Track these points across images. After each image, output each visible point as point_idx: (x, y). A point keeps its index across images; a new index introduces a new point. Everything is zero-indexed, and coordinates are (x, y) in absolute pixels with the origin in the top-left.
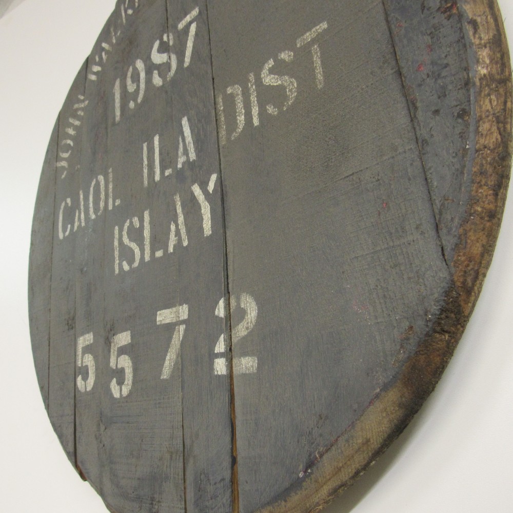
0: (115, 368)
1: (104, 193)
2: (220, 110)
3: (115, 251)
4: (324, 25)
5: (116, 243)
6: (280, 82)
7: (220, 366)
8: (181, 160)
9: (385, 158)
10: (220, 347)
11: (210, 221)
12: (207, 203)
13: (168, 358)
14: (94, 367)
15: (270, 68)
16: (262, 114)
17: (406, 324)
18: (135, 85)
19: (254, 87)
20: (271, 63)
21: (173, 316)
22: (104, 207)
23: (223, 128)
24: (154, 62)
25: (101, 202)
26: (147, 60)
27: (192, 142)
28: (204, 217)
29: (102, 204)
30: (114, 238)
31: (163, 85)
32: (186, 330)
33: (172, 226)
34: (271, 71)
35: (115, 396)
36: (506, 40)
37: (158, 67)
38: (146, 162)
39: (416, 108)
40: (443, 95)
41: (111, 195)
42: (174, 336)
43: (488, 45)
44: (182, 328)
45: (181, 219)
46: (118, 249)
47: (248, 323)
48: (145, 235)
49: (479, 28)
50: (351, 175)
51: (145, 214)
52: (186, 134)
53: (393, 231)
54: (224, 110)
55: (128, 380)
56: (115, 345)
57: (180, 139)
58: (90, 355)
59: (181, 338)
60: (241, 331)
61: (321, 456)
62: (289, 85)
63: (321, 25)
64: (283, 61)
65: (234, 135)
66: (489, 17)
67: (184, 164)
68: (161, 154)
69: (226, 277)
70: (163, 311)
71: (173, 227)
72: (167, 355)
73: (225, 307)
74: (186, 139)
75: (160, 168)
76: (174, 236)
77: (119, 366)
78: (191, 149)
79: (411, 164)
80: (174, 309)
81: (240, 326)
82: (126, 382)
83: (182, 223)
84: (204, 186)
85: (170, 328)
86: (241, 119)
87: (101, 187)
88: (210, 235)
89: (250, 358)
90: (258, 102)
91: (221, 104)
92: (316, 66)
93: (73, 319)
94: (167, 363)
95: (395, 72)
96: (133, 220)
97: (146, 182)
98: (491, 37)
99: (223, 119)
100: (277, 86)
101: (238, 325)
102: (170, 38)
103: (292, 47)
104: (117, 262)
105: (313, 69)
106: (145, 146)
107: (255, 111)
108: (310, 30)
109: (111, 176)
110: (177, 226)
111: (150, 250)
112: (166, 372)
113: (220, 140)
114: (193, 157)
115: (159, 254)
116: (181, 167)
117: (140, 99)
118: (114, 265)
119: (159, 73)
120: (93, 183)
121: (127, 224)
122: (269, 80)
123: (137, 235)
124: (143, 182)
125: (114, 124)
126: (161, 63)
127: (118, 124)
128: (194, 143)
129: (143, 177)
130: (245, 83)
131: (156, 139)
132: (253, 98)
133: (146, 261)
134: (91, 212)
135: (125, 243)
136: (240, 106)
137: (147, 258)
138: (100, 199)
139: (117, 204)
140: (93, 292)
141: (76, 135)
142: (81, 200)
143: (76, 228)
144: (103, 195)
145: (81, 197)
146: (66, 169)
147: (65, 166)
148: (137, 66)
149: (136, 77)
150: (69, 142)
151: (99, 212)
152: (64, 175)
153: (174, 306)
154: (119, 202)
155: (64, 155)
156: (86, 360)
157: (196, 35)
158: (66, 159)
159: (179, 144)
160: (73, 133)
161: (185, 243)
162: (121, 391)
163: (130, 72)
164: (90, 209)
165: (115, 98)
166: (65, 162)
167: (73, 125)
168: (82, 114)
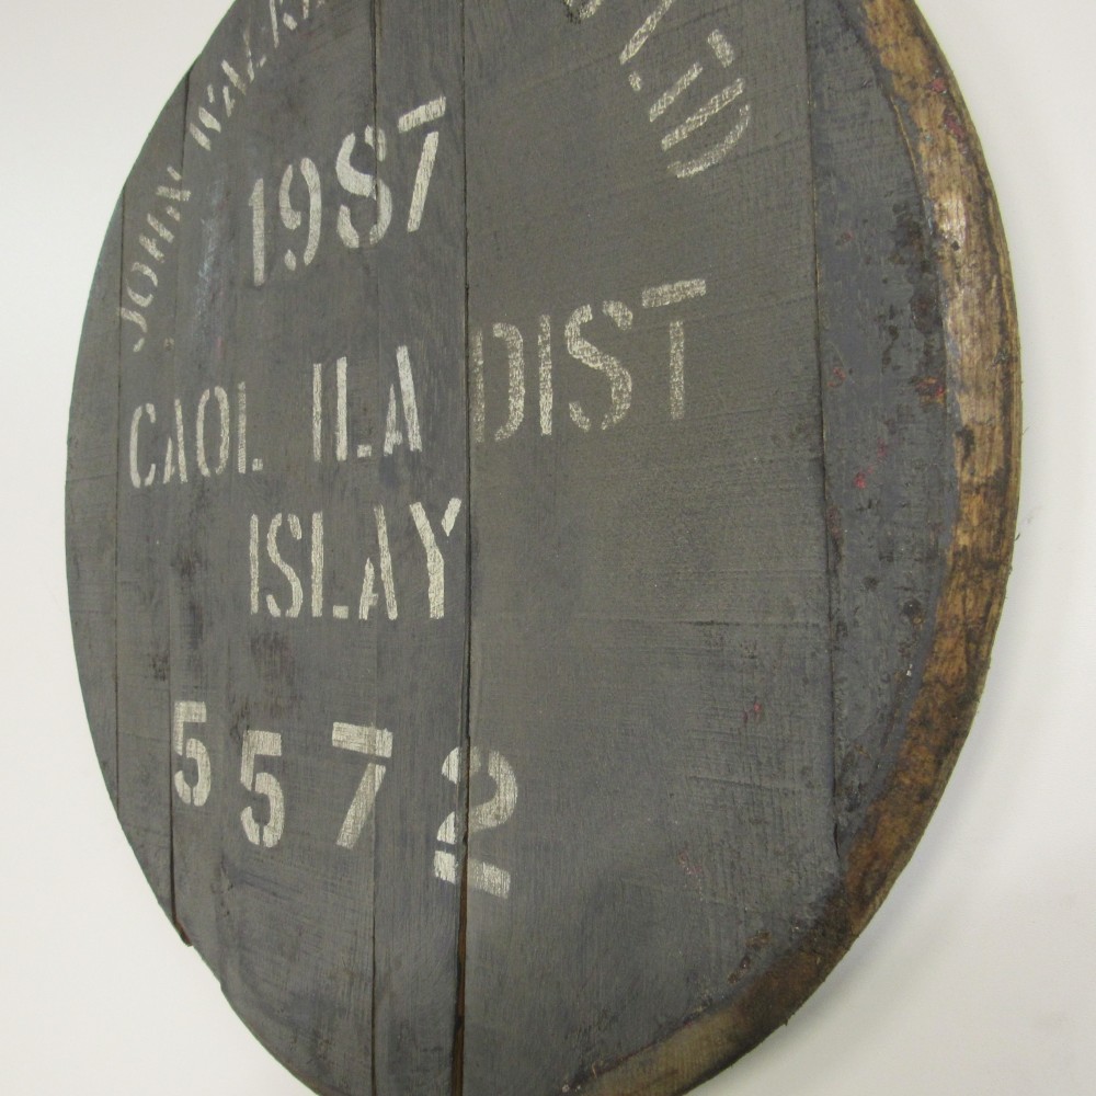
0: (249, 788)
1: (227, 431)
2: (476, 365)
3: (252, 566)
4: (699, 287)
5: (254, 550)
6: (599, 365)
7: (445, 865)
8: (392, 440)
9: (771, 620)
10: (447, 832)
11: (442, 591)
12: (438, 553)
13: (351, 812)
14: (209, 768)
15: (583, 324)
16: (559, 414)
17: (758, 924)
18: (298, 215)
19: (548, 349)
20: (585, 314)
21: (362, 741)
22: (227, 462)
23: (480, 406)
24: (342, 184)
25: (222, 447)
26: (327, 169)
27: (416, 410)
28: (431, 578)
29: (224, 454)
30: (249, 536)
31: (361, 249)
32: (386, 778)
33: (367, 567)
34: (586, 332)
35: (250, 839)
36: (1018, 482)
37: (353, 200)
38: (318, 409)
39: (839, 557)
40: (888, 557)
41: (243, 441)
42: (364, 779)
43: (982, 490)
44: (380, 770)
46: (257, 563)
47: (499, 808)
48: (313, 561)
49: (974, 449)
50: (707, 623)
51: (314, 519)
52: (403, 386)
53: (764, 760)
54: (485, 369)
55: (276, 823)
56: (250, 749)
57: (392, 389)
58: (200, 744)
59: (377, 789)
60: (486, 816)
61: (600, 1072)
62: (617, 380)
63: (694, 282)
64: (610, 321)
65: (501, 434)
66: (997, 429)
67: (396, 447)
68: (349, 404)
69: (466, 708)
70: (345, 725)
71: (369, 570)
72: (349, 807)
73: (460, 766)
74: (404, 396)
75: (348, 435)
76: (371, 588)
77: (258, 789)
78: (412, 423)
79: (813, 655)
80: (366, 730)
81: (485, 808)
82: (271, 823)
83: (388, 571)
84: (435, 515)
85: (357, 762)
86: (518, 404)
87: (222, 415)
88: (442, 620)
89: (498, 872)
90: (553, 386)
91: (480, 352)
92: (673, 367)
93: (166, 660)
94: (349, 821)
95: (816, 459)
96: (290, 520)
97: (317, 452)
98: (992, 474)
99: (480, 386)
100: (593, 369)
101: (482, 803)
102: (380, 141)
103: (632, 302)
104: (255, 589)
105: (668, 372)
106: (317, 368)
107: (546, 402)
108: (672, 281)
109: (243, 398)
110: (378, 571)
111: (323, 595)
112: (348, 834)
113: (473, 429)
114: (416, 442)
115: (340, 612)
116: (391, 452)
117: (309, 256)
118: (250, 592)
119: (353, 217)
120: (204, 397)
121: (276, 522)
122: (580, 349)
123: (297, 553)
124: (310, 449)
125: (250, 283)
126: (357, 193)
127: (260, 288)
128: (418, 413)
129: (311, 436)
130: (530, 335)
131: (342, 366)
132: (545, 371)
133: (314, 615)
134: (201, 458)
135: (273, 560)
136: (517, 375)
137: (317, 610)
138: (220, 441)
139: (255, 468)
140: (204, 626)
141: (163, 261)
142: (178, 420)
143: (169, 477)
144: (225, 434)
145: (179, 414)
146: (142, 334)
147: (139, 326)
148: (304, 173)
149: (300, 198)
150: (147, 271)
151: (218, 467)
152: (139, 345)
153: (367, 725)
154: (261, 467)
155: (136, 297)
156: (192, 749)
157: (437, 164)
158: (142, 311)
159: (389, 400)
160: (157, 254)
161: (392, 614)
162: (261, 834)
163: (287, 176)
164: (198, 452)
165: (252, 223)
166: (141, 317)
167: (157, 235)
168: (177, 217)
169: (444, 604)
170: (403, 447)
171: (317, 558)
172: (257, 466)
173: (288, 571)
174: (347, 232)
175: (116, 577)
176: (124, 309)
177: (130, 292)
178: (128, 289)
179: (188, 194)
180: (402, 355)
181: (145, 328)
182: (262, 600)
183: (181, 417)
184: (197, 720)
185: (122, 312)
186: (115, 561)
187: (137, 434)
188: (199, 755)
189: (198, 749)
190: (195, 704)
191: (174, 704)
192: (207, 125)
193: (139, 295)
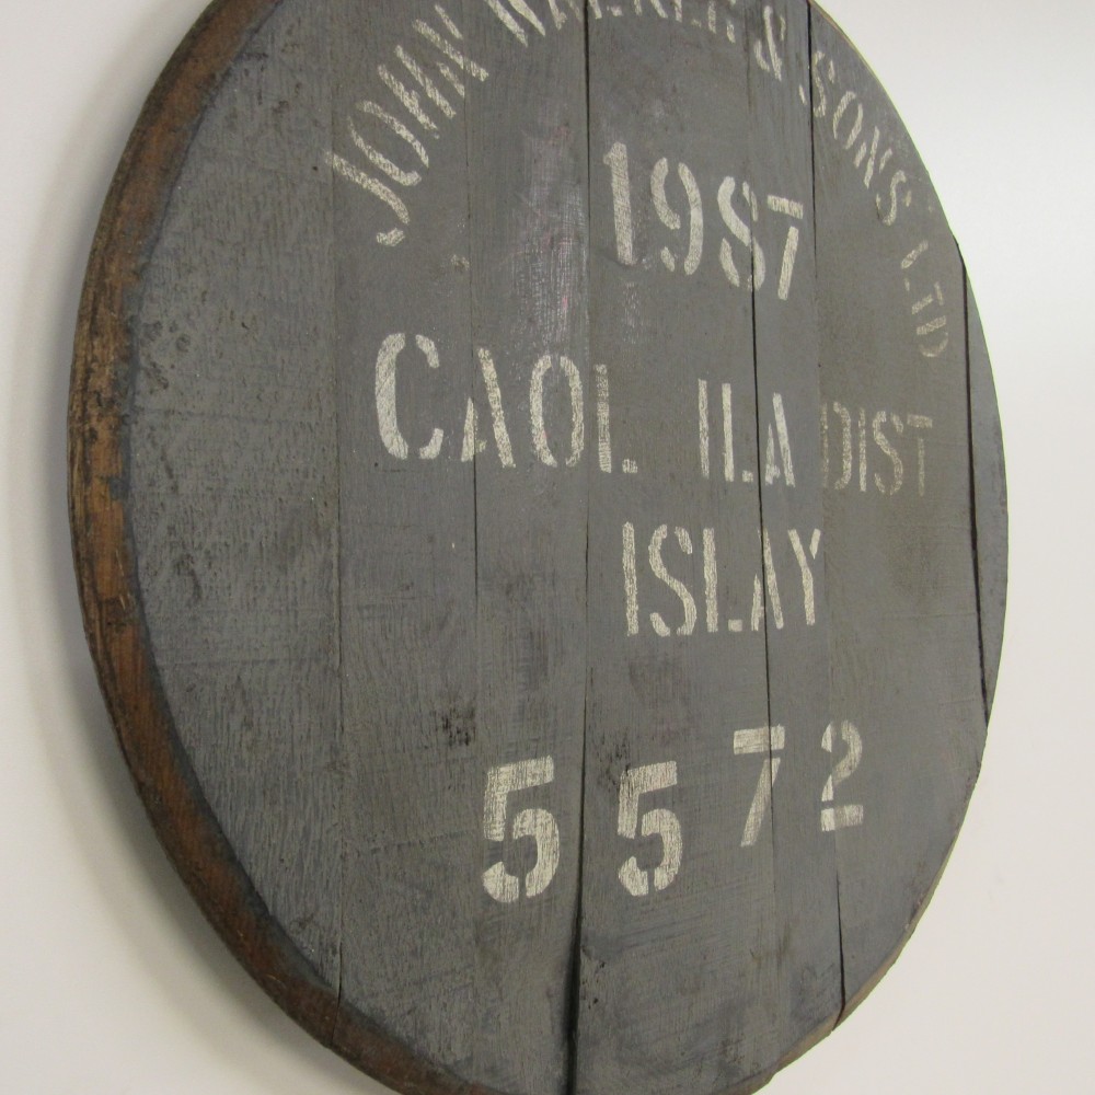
1: (581, 416)
2: (823, 428)
3: (627, 581)
5: (629, 562)
6: (888, 452)
7: (828, 820)
8: (771, 472)
10: (829, 793)
11: (813, 603)
12: (809, 571)
13: (752, 810)
15: (882, 424)
16: (870, 479)
18: (677, 218)
19: (864, 432)
20: (884, 416)
21: (760, 741)
22: (582, 453)
24: (724, 217)
25: (574, 434)
28: (805, 592)
29: (577, 443)
30: (621, 548)
31: (740, 288)
32: (781, 768)
33: (755, 583)
34: (883, 429)
35: (634, 893)
37: (733, 240)
38: (704, 424)
42: (762, 775)
44: (776, 762)
45: (772, 578)
46: (635, 578)
47: (851, 761)
48: (706, 576)
51: (705, 535)
52: (779, 428)
55: (672, 857)
56: (631, 791)
57: (769, 428)
58: (542, 813)
59: (774, 779)
60: (843, 771)
62: (896, 465)
63: (928, 419)
64: (894, 426)
65: (839, 484)
67: (776, 480)
68: (735, 430)
70: (745, 731)
71: (757, 586)
72: (750, 806)
73: (832, 738)
74: (780, 438)
75: (734, 458)
76: (760, 602)
77: (646, 831)
78: (788, 462)
80: (762, 731)
81: (843, 765)
82: (665, 862)
83: (774, 587)
84: (806, 542)
85: (754, 761)
86: (848, 465)
87: (573, 394)
88: (814, 625)
89: (855, 807)
91: (825, 419)
92: (919, 465)
94: (751, 819)
96: (678, 533)
97: (705, 468)
99: (826, 445)
100: (886, 454)
101: (840, 762)
102: (753, 200)
103: (903, 418)
104: (633, 608)
105: (917, 467)
106: (703, 385)
107: (863, 468)
108: (920, 414)
109: (604, 385)
110: (765, 587)
111: (719, 610)
112: (749, 836)
113: (823, 477)
114: (790, 479)
115: (735, 625)
116: (771, 482)
117: (690, 265)
118: (625, 611)
119: (734, 256)
120: (541, 363)
121: (660, 534)
122: (879, 437)
123: (688, 568)
124: (698, 463)
126: (738, 236)
127: (626, 267)
128: (792, 456)
129: (697, 454)
130: (855, 416)
131: (727, 393)
132: (862, 445)
133: (710, 631)
134: (540, 441)
135: (657, 575)
136: (847, 445)
137: (712, 625)
138: (571, 426)
139: (625, 469)
140: (550, 659)
141: (437, 137)
142: (487, 378)
143: (471, 454)
144: (578, 418)
145: (489, 371)
146: (398, 224)
147: (390, 207)
148: (683, 179)
149: (678, 202)
150: (404, 133)
151: (569, 458)
152: (391, 237)
153: (762, 726)
154: (634, 470)
155: (379, 159)
156: (526, 825)
157: (798, 256)
158: (397, 189)
159: (767, 437)
160: (422, 119)
161: (780, 624)
162: (651, 879)
163: (662, 167)
164: (534, 431)
165: (611, 188)
166: (393, 196)
167: (421, 91)
168: (461, 90)
169: (815, 613)
170: (780, 480)
171: (710, 573)
172: (629, 467)
173: (677, 586)
174: (728, 264)
175: (339, 597)
176: (344, 162)
177: (360, 142)
178: (354, 134)
179: (484, 74)
180: (777, 400)
181: (404, 217)
182: (644, 620)
183: (494, 376)
184: (537, 782)
185: (337, 162)
186: (335, 571)
187: (393, 374)
188: (539, 828)
189: (539, 821)
190: (533, 762)
191: (484, 773)
192: (516, 8)
193: (385, 157)
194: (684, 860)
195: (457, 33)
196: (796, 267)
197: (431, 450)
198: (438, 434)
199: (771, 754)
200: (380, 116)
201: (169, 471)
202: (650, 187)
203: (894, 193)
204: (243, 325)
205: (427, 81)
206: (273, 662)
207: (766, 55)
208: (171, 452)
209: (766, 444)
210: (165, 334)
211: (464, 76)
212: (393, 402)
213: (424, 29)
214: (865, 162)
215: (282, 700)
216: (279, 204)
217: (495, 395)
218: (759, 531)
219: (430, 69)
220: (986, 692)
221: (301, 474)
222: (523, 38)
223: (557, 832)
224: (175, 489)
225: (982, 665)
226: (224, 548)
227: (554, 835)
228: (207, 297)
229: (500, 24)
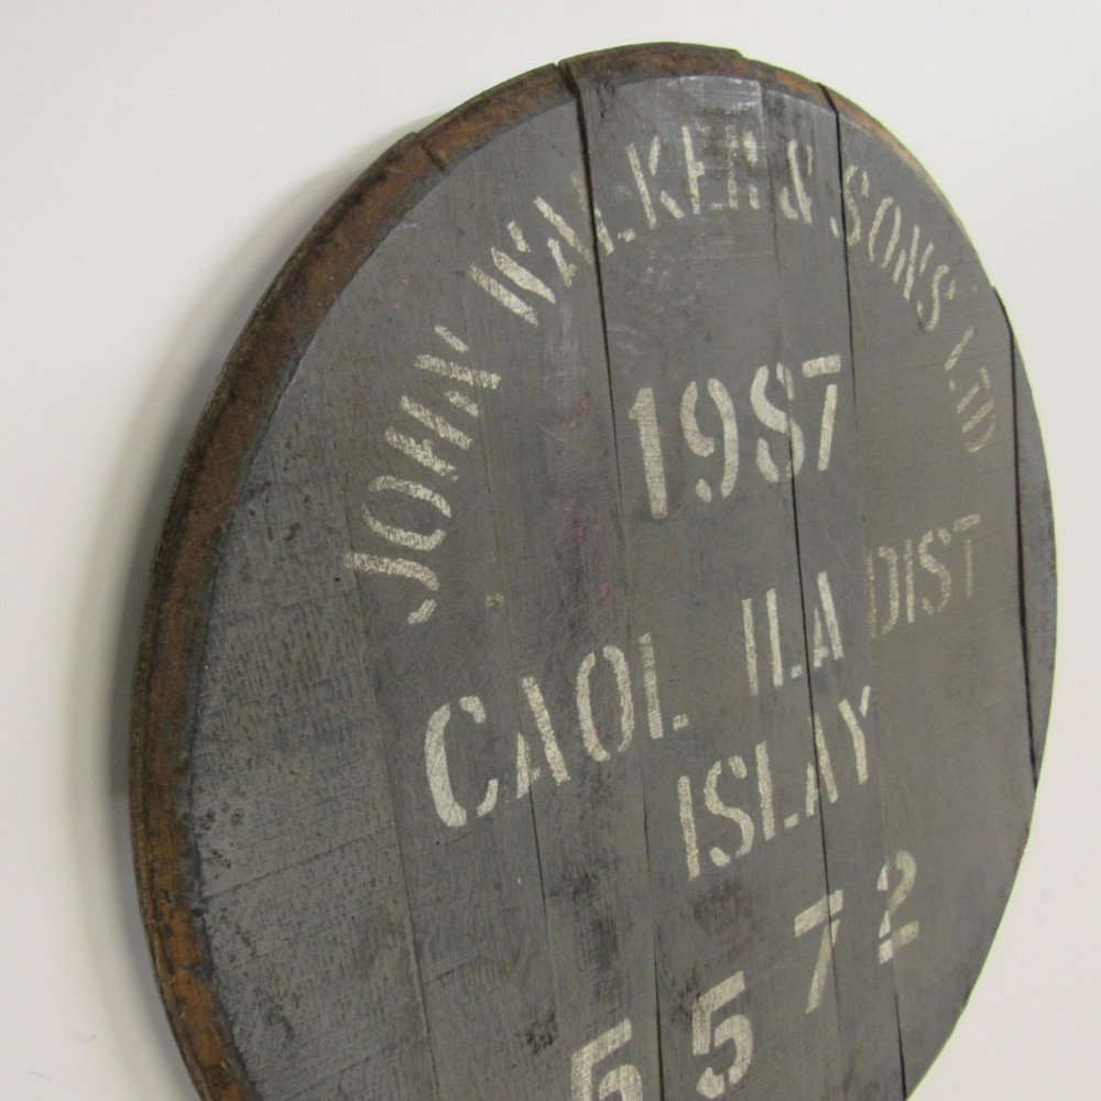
1: (629, 697)
2: (869, 581)
3: (686, 832)
5: (686, 814)
6: (935, 571)
7: (886, 951)
8: (819, 656)
10: (885, 927)
11: (865, 760)
12: (860, 732)
13: (815, 978)
15: (929, 544)
16: (918, 607)
18: (710, 442)
19: (911, 563)
21: (819, 914)
22: (634, 732)
24: (759, 416)
25: (624, 718)
26: (741, 396)
27: (836, 625)
28: (857, 754)
30: (678, 802)
31: (780, 483)
32: (840, 927)
33: (809, 770)
34: (930, 550)
35: (711, 1097)
37: (770, 435)
38: (750, 643)
41: (654, 702)
42: (823, 942)
44: (835, 925)
45: (824, 759)
46: (693, 825)
47: (906, 886)
48: (761, 790)
51: (758, 751)
52: (825, 606)
54: (875, 582)
55: (744, 1052)
56: (704, 1014)
57: (814, 611)
59: (834, 941)
60: (898, 898)
62: (944, 579)
63: (975, 516)
64: (940, 541)
65: (887, 628)
67: (824, 661)
68: (781, 632)
70: (805, 912)
71: (811, 772)
72: (813, 975)
73: (887, 876)
74: (827, 616)
75: (782, 661)
76: (814, 787)
77: (719, 1041)
78: (835, 636)
80: (821, 903)
81: (897, 893)
82: (739, 1058)
83: (826, 765)
84: (855, 704)
85: (815, 935)
86: (895, 604)
87: (619, 679)
88: (866, 781)
89: (910, 925)
90: (913, 589)
91: (871, 570)
92: (967, 568)
94: (814, 986)
96: (731, 764)
97: (754, 686)
99: (872, 596)
100: (933, 574)
101: (895, 891)
103: (950, 528)
104: (693, 854)
105: (965, 571)
106: (747, 604)
107: (910, 599)
108: (966, 515)
109: (649, 654)
114: (838, 652)
115: (791, 821)
116: (820, 665)
117: (727, 486)
118: (686, 860)
119: (771, 452)
120: (585, 664)
121: (715, 772)
122: (927, 561)
123: (743, 792)
124: (747, 684)
125: (643, 513)
126: (774, 428)
127: (661, 522)
128: (839, 627)
129: (745, 673)
130: (900, 551)
131: (771, 598)
132: (909, 579)
133: (768, 839)
134: (591, 742)
135: (714, 812)
136: (894, 584)
137: (769, 832)
138: (620, 711)
139: (676, 726)
140: (620, 937)
141: (456, 478)
142: (534, 705)
143: (526, 787)
144: (626, 702)
145: (535, 697)
146: (428, 594)
147: (418, 581)
148: (713, 395)
149: (710, 422)
150: (422, 492)
151: (620, 743)
152: (423, 612)
153: (820, 898)
154: (685, 722)
155: (401, 536)
156: (610, 1084)
157: (838, 414)
158: (421, 557)
159: (814, 622)
160: (438, 466)
161: (834, 798)
162: (726, 1079)
163: (690, 395)
164: (585, 736)
165: (640, 442)
166: (419, 568)
167: (432, 434)
168: (473, 410)
169: (868, 769)
170: (829, 660)
171: (764, 788)
172: (680, 723)
173: (736, 814)
174: (766, 465)
175: (420, 977)
176: (364, 556)
177: (378, 527)
178: (370, 520)
179: (495, 379)
180: (822, 580)
181: (433, 584)
182: (705, 858)
183: (541, 700)
184: (617, 1046)
185: (358, 560)
186: (412, 957)
187: (442, 749)
188: (622, 1082)
189: (621, 1076)
190: (612, 1031)
191: (569, 1060)
192: (520, 284)
193: (406, 530)
194: (755, 1051)
195: (461, 347)
196: (835, 427)
197: (487, 805)
198: (493, 784)
199: (830, 920)
200: (394, 487)
201: (246, 941)
202: (680, 421)
203: (936, 292)
204: (292, 772)
205: (437, 420)
206: (367, 1059)
207: (794, 202)
208: (245, 925)
209: (813, 629)
210: (219, 817)
211: (474, 393)
212: (446, 776)
213: (428, 362)
214: (904, 272)
215: (380, 1088)
216: (308, 635)
217: (543, 720)
218: (810, 719)
219: (437, 405)
220: (1035, 760)
221: (368, 885)
222: (532, 319)
223: (639, 1077)
224: (254, 954)
225: (1031, 735)
226: (308, 985)
227: (636, 1080)
228: (253, 763)
229: (506, 311)
